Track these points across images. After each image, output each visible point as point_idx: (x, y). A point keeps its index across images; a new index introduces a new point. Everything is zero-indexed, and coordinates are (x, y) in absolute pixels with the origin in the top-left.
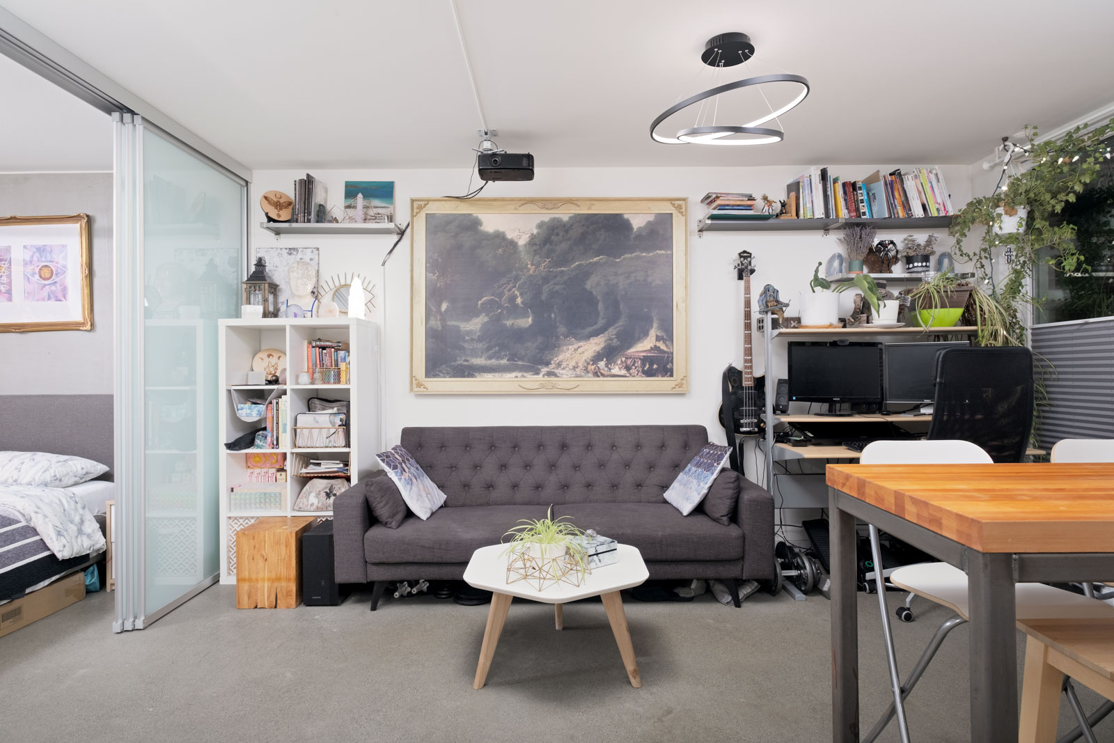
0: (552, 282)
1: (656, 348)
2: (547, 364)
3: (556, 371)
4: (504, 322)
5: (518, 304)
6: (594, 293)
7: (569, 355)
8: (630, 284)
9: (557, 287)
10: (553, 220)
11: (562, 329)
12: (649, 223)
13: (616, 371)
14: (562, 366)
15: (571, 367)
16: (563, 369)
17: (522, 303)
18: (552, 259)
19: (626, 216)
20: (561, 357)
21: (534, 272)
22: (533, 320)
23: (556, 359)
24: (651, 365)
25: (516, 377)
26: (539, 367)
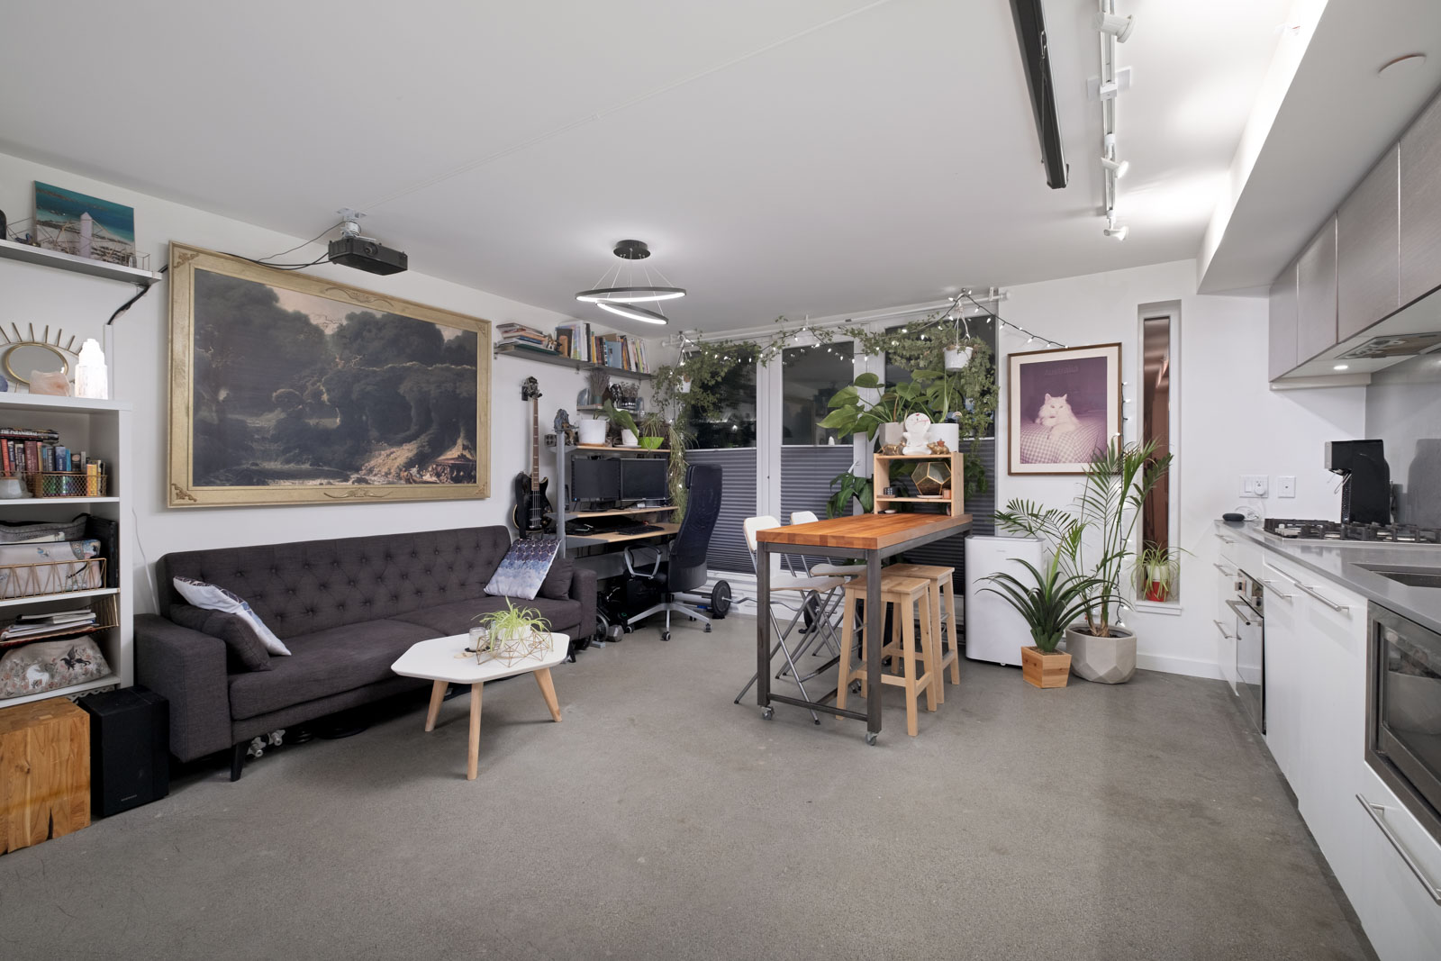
0: (363, 382)
1: (462, 456)
2: (357, 470)
3: (367, 478)
4: (307, 421)
5: (324, 402)
6: (407, 398)
7: (381, 461)
8: (441, 392)
9: (369, 388)
10: (365, 314)
11: (374, 433)
12: (457, 337)
13: (427, 477)
14: (374, 473)
15: (383, 474)
16: (375, 475)
17: (329, 400)
18: (364, 356)
19: (438, 326)
20: (372, 463)
21: (344, 367)
22: (342, 421)
23: (367, 464)
24: (458, 472)
25: (321, 484)
26: (349, 473)
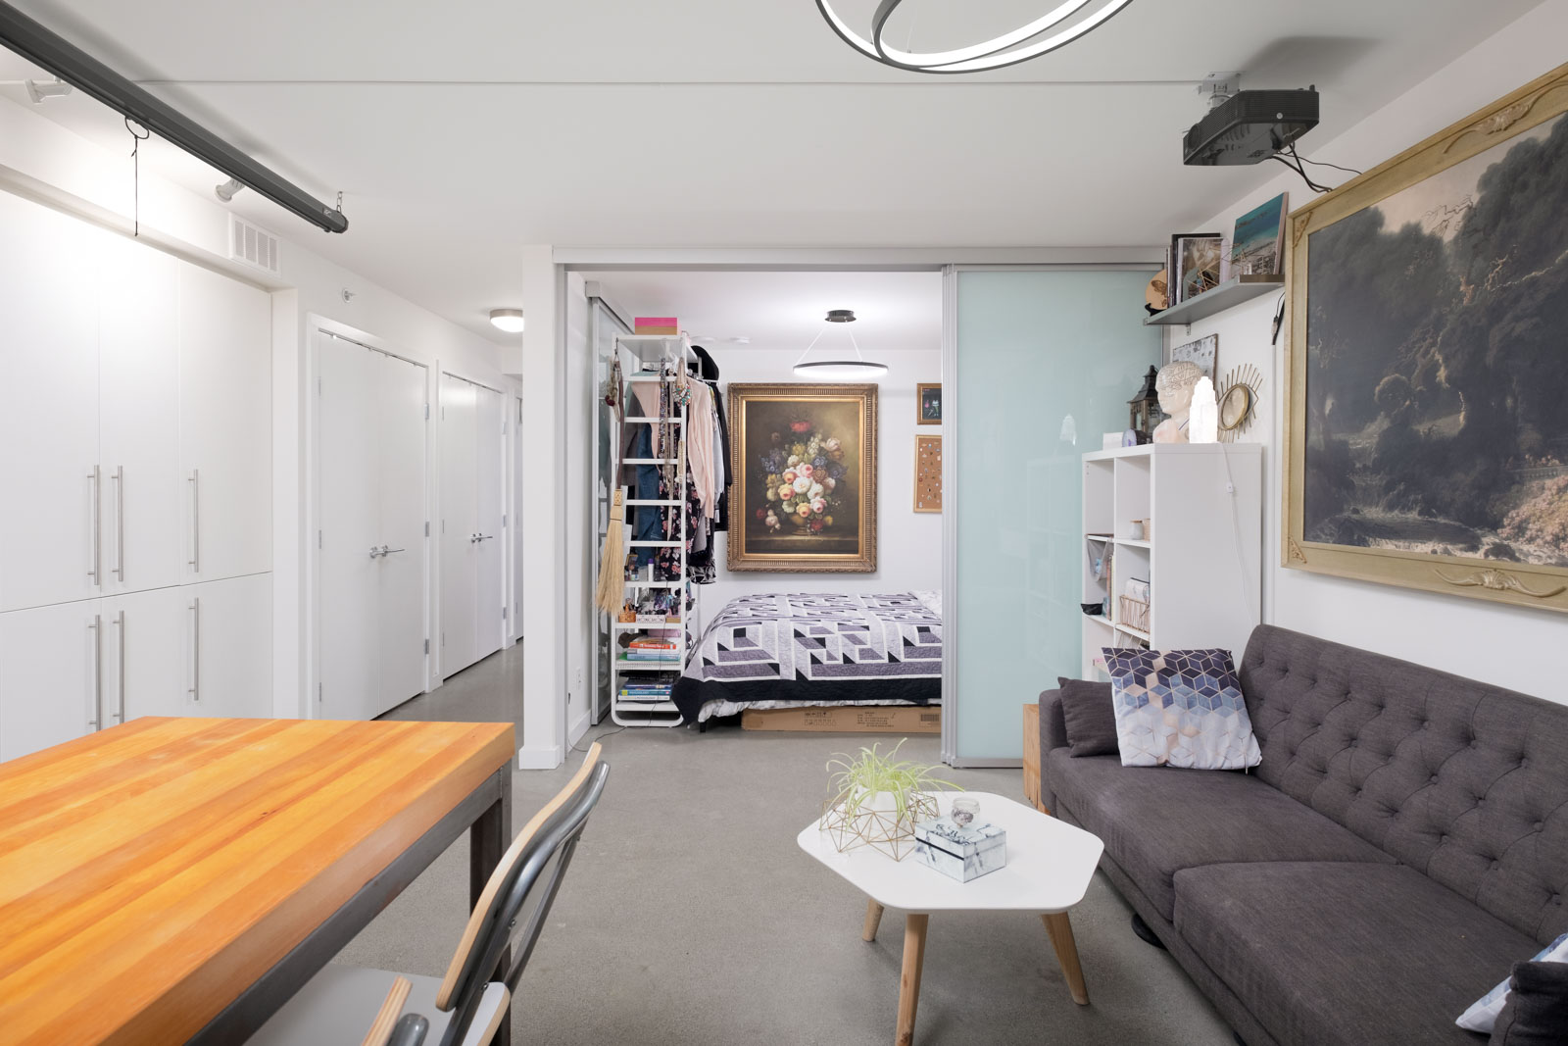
0: (1509, 316)
2: (1495, 525)
3: (1513, 545)
4: (1416, 428)
5: (1440, 383)
7: (1544, 506)
9: (1520, 328)
10: (1516, 151)
11: (1529, 436)
14: (1528, 534)
15: (1549, 538)
16: (1531, 540)
17: (1448, 379)
18: (1511, 255)
20: (1525, 510)
21: (1473, 299)
22: (1467, 418)
23: (1513, 513)
26: (1479, 532)
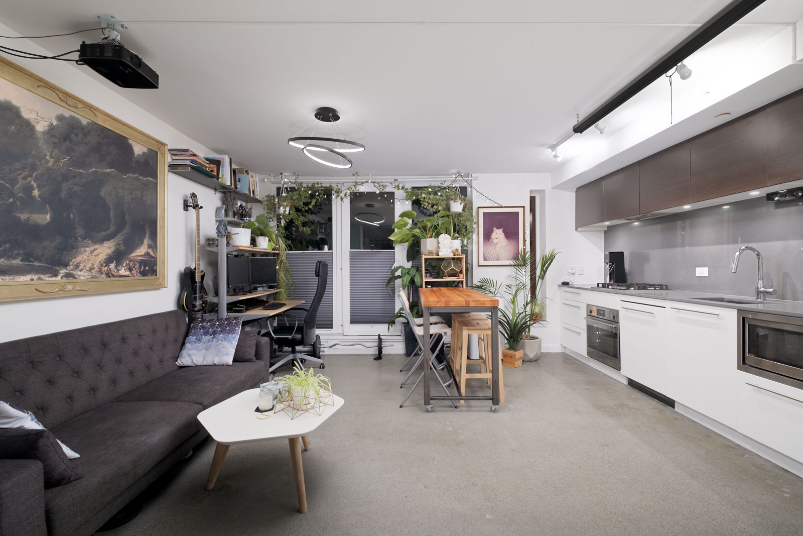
0: (71, 182)
1: (147, 254)
2: (66, 265)
3: (74, 272)
4: (18, 215)
5: (34, 198)
6: (107, 201)
7: (86, 257)
8: (132, 198)
9: (76, 188)
10: (73, 118)
11: (80, 231)
12: (144, 153)
13: (123, 272)
14: (80, 268)
15: (88, 269)
16: (81, 270)
17: (40, 196)
18: (72, 157)
19: (130, 141)
20: (79, 259)
21: (54, 165)
22: (51, 217)
23: (74, 260)
24: (145, 267)
25: (32, 280)
26: (58, 268)
